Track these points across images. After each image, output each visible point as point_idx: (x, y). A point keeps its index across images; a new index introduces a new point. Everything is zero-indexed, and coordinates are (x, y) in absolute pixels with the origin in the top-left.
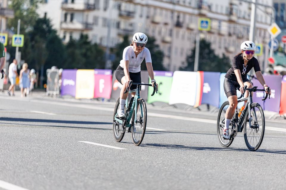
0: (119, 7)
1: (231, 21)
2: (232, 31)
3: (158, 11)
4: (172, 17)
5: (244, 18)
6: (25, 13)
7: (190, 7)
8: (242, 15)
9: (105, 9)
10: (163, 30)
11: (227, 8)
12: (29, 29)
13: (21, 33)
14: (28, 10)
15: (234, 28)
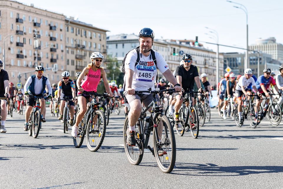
1: (206, 68)
2: (206, 72)
3: (173, 65)
5: (211, 66)
6: (114, 71)
8: (210, 64)
11: (204, 62)
12: (117, 77)
13: (115, 80)
14: (115, 69)
15: (208, 70)
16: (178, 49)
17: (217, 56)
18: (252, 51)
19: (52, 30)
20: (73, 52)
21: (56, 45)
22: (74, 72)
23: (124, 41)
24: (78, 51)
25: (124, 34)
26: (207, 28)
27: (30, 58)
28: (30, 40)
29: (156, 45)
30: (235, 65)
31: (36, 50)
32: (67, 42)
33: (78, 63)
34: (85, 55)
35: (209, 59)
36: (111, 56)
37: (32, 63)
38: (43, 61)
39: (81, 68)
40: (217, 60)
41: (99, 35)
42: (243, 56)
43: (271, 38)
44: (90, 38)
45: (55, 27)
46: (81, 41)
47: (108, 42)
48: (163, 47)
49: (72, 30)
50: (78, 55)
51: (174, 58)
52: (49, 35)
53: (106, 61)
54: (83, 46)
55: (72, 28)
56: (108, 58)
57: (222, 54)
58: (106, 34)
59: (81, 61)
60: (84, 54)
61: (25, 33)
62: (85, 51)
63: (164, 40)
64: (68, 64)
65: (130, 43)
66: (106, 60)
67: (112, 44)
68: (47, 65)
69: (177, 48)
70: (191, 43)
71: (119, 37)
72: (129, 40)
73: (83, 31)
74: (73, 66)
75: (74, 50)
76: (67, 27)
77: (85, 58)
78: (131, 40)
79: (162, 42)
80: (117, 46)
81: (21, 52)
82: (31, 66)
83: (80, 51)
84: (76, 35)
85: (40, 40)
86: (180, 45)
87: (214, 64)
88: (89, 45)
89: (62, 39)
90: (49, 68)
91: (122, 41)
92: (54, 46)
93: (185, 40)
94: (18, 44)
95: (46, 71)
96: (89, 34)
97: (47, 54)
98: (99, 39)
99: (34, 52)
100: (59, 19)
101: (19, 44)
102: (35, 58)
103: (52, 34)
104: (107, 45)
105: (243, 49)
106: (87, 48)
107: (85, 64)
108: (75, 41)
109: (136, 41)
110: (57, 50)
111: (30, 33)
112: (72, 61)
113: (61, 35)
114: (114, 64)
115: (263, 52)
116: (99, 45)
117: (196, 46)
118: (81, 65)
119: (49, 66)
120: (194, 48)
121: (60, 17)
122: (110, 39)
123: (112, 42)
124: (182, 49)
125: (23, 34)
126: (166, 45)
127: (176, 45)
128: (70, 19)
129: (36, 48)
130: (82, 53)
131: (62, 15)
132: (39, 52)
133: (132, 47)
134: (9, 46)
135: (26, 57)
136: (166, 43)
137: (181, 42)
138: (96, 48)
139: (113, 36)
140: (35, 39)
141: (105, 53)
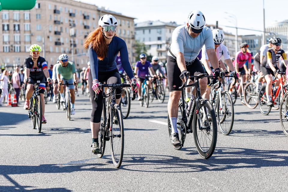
17: (236, 38)
18: (268, 32)
19: (86, 20)
23: (150, 27)
25: (150, 21)
27: (67, 45)
28: (66, 29)
30: (253, 46)
35: (229, 42)
36: (139, 41)
37: (68, 49)
38: (78, 47)
40: (236, 42)
41: (127, 22)
42: (260, 38)
43: (286, 20)
45: (88, 16)
47: (136, 28)
52: (83, 24)
53: (134, 46)
56: (136, 43)
57: (241, 36)
58: (133, 21)
61: (62, 23)
65: (155, 28)
67: (139, 30)
68: (82, 51)
71: (145, 24)
72: (155, 26)
78: (157, 26)
80: (144, 32)
81: (59, 39)
82: (68, 52)
85: (75, 28)
87: (233, 46)
88: (119, 32)
89: (94, 27)
90: (84, 53)
92: (87, 33)
94: (56, 33)
95: (82, 56)
96: (119, 21)
97: (82, 40)
98: (127, 26)
99: (70, 39)
100: (91, 9)
101: (57, 33)
102: (71, 45)
103: (86, 23)
104: (135, 31)
105: (260, 31)
109: (161, 27)
111: (66, 22)
113: (94, 23)
114: (141, 49)
115: (279, 33)
121: (92, 7)
122: (138, 26)
125: (60, 24)
128: (101, 9)
129: (72, 36)
131: (95, 6)
132: (74, 40)
133: (158, 32)
134: (48, 34)
135: (63, 44)
138: (125, 34)
139: (141, 23)
140: (71, 28)
141: (133, 38)
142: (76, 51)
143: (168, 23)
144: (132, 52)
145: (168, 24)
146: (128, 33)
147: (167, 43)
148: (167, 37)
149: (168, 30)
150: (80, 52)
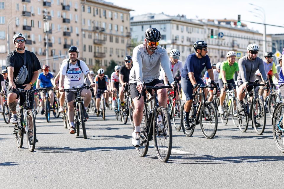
0: (190, 50)
3: (211, 50)
4: (219, 53)
7: (228, 47)
9: (183, 52)
10: (215, 60)
16: (216, 31)
17: (264, 38)
19: (65, 11)
20: (91, 36)
21: (70, 29)
22: (92, 60)
23: (151, 22)
24: (97, 35)
25: (151, 14)
26: (252, 4)
27: (39, 44)
28: (38, 22)
29: (191, 26)
31: (47, 34)
32: (83, 24)
33: (97, 48)
34: (105, 40)
36: (136, 40)
37: (41, 49)
38: (54, 47)
39: (100, 55)
40: (264, 43)
41: (121, 15)
44: (110, 19)
45: (69, 6)
46: (100, 22)
47: (132, 23)
48: (198, 28)
49: (89, 10)
50: (97, 40)
51: (212, 42)
52: (62, 17)
53: (130, 47)
54: (102, 28)
55: (89, 7)
56: (132, 43)
57: (270, 35)
58: (129, 14)
59: (100, 46)
60: (104, 38)
61: (33, 15)
62: (104, 35)
63: (199, 20)
64: (85, 50)
65: (158, 24)
66: (130, 44)
67: (136, 25)
68: (59, 52)
69: (215, 29)
70: (232, 24)
71: (145, 17)
72: (158, 21)
73: (102, 11)
74: (90, 53)
75: (91, 33)
76: (83, 6)
77: (105, 43)
78: (160, 21)
79: (198, 22)
80: (143, 27)
81: (29, 37)
82: (41, 53)
83: (98, 35)
84: (94, 15)
85: (51, 22)
86: (219, 25)
88: (110, 27)
89: (77, 20)
90: (62, 56)
91: (149, 22)
92: (68, 29)
93: (225, 19)
94: (24, 28)
95: (59, 59)
96: (109, 14)
97: (60, 38)
98: (121, 20)
99: (44, 36)
101: (26, 28)
102: (45, 43)
103: (65, 15)
104: (131, 27)
106: (107, 31)
107: (104, 50)
108: (93, 22)
109: (166, 22)
110: (72, 34)
111: (39, 14)
112: (89, 46)
113: (76, 16)
116: (122, 27)
117: (239, 26)
118: (100, 51)
119: (61, 54)
120: (235, 28)
122: (135, 20)
123: (137, 24)
124: (221, 30)
125: (30, 16)
126: (202, 26)
127: (214, 26)
129: (46, 32)
130: (101, 38)
132: (50, 37)
133: (161, 29)
134: (15, 30)
135: (34, 43)
136: (202, 24)
137: (219, 22)
138: (118, 30)
139: (139, 16)
140: (45, 21)
141: (128, 36)
142: (52, 52)
143: (174, 16)
144: (127, 54)
145: (174, 19)
146: (121, 29)
147: (173, 43)
148: (173, 36)
149: (175, 26)
150: (57, 53)
